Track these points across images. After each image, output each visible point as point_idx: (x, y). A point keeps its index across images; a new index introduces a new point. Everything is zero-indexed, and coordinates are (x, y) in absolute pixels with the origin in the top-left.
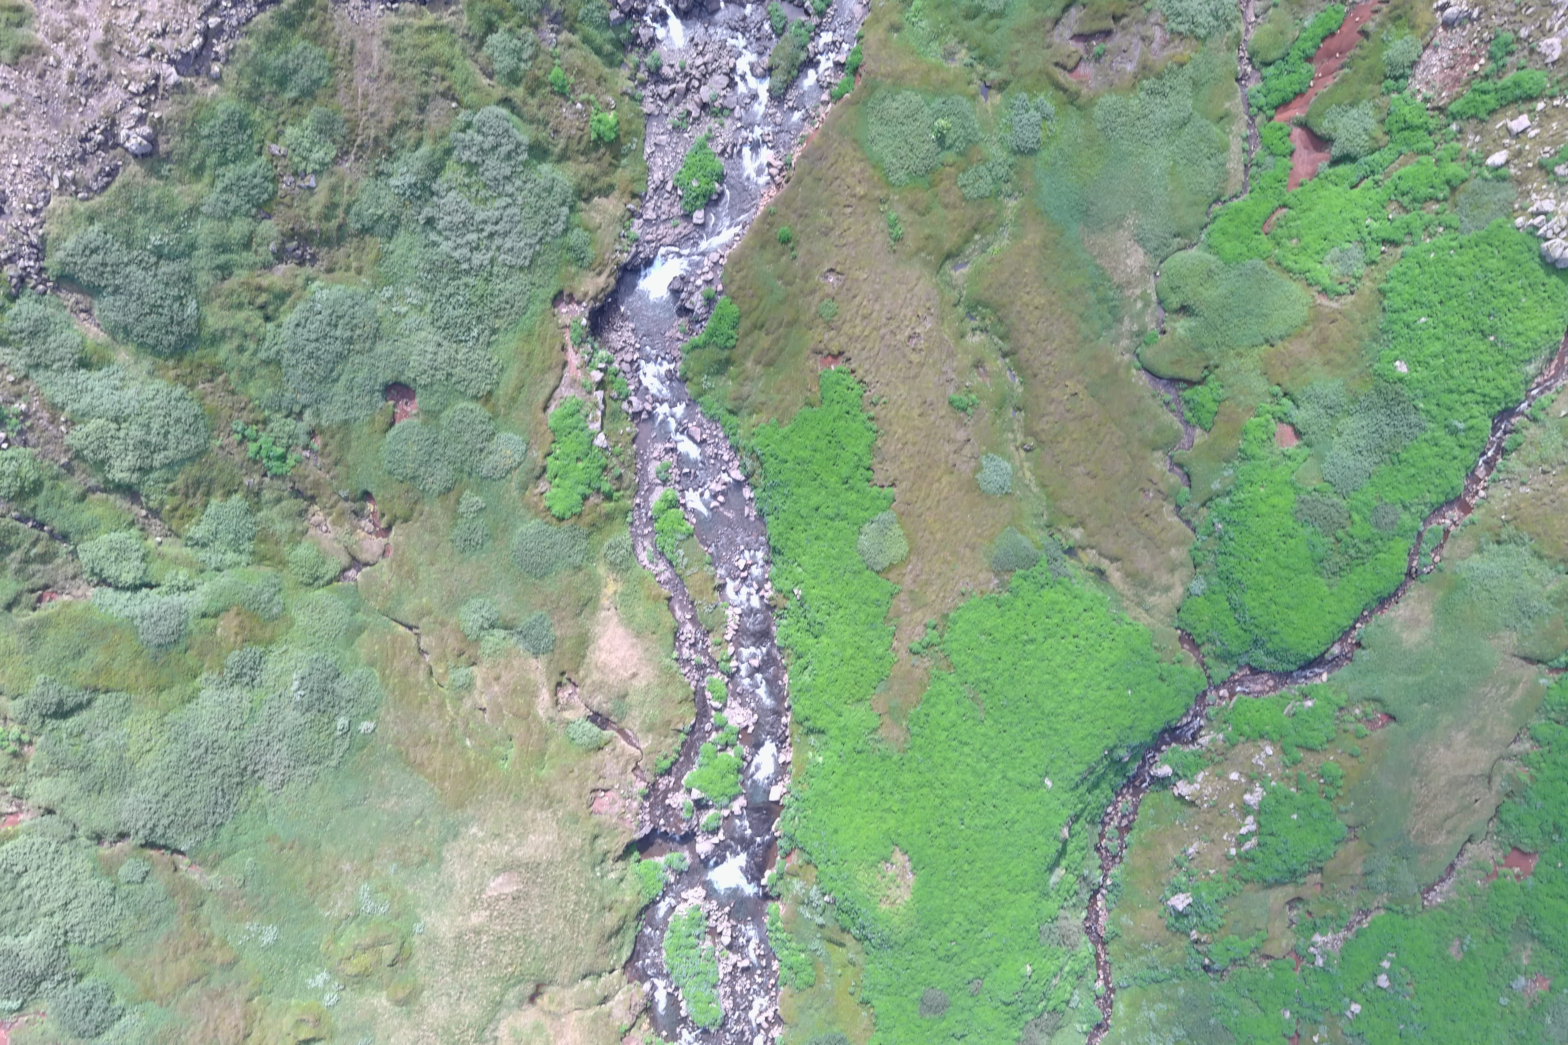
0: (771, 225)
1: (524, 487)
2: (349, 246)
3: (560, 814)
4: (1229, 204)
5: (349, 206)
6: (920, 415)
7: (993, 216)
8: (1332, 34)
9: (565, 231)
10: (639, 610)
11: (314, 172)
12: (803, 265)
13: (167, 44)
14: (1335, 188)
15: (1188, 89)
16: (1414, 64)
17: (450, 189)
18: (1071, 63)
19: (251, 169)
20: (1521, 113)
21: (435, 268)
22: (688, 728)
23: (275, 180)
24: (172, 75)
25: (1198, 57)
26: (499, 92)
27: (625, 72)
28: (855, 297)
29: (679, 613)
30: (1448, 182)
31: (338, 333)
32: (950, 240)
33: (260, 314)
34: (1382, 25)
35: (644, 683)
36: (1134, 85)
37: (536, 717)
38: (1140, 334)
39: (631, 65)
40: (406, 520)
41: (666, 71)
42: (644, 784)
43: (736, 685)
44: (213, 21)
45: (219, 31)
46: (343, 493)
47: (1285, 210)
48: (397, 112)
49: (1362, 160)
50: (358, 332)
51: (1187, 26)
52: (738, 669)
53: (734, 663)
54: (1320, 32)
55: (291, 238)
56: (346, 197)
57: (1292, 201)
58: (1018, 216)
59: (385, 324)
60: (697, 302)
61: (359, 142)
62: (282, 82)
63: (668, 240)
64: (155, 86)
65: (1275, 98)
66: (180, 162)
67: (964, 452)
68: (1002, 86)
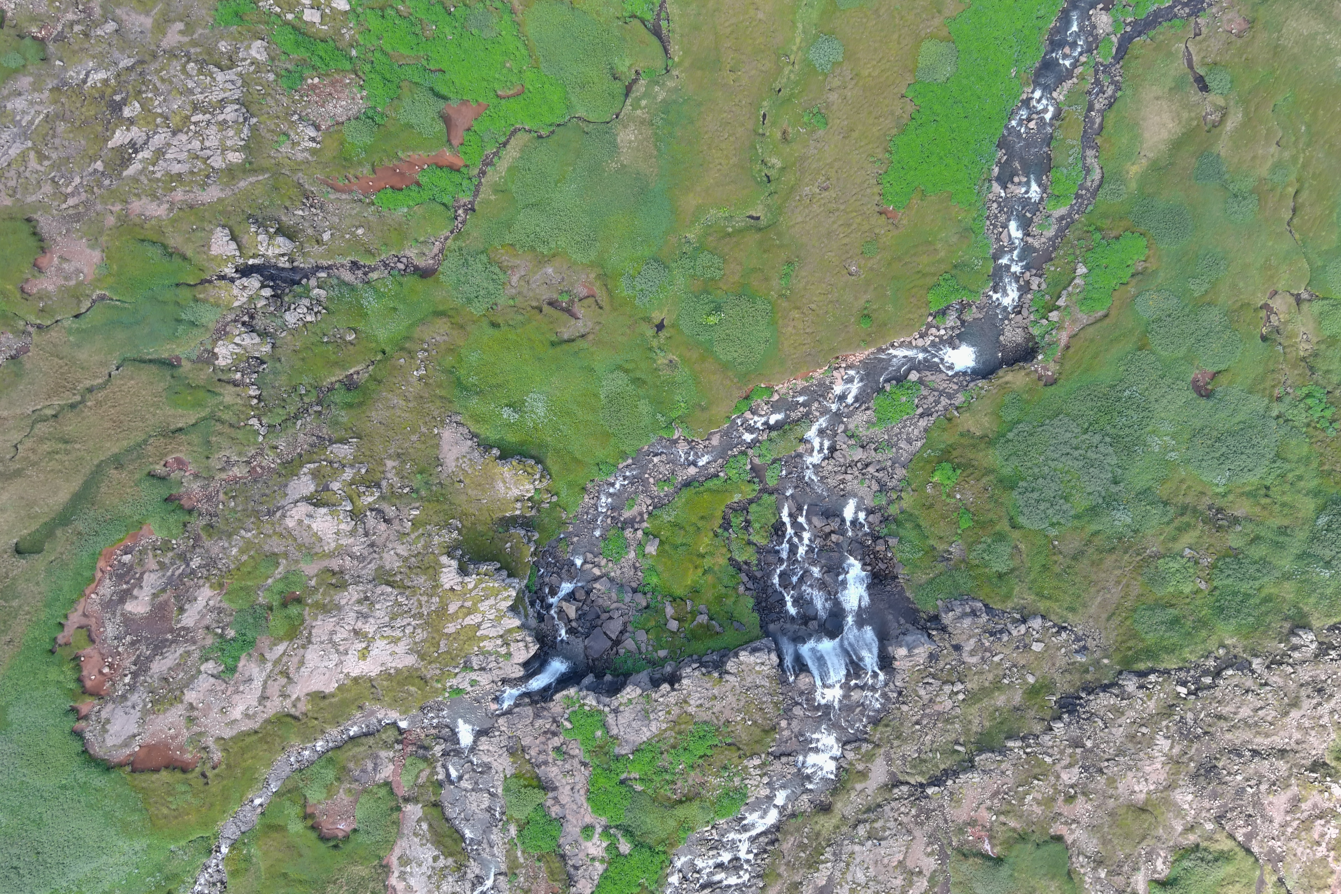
0: (869, 335)
1: (1155, 272)
2: (1180, 499)
3: (1275, 35)
4: (535, 128)
5: (1168, 523)
6: (853, 130)
7: (709, 234)
8: (392, 187)
9: (1019, 422)
10: (1124, 140)
11: (1182, 557)
12: (865, 292)
13: (1249, 683)
14: (456, 81)
15: (517, 227)
16: (357, 118)
17: (1089, 494)
18: (591, 300)
19: (1229, 581)
20: (306, 22)
21: (1129, 450)
22: (1143, 37)
23: (1213, 566)
24: (1256, 663)
25: (496, 243)
26: (1016, 534)
27: (904, 504)
28: (846, 245)
29: (1098, 121)
30: (383, 17)
31: (1224, 449)
32: (752, 239)
33: (1270, 493)
34: (360, 163)
35: (1154, 88)
36: (554, 256)
37: (1246, 113)
38: (657, 83)
39: (896, 506)
40: (1249, 304)
41: (875, 487)
42: (1199, 20)
43: (1089, 44)
44: (1208, 680)
45: (1206, 673)
46: (1280, 348)
47: (499, 93)
48: (1101, 559)
49: (427, 84)
50: (1209, 442)
51: (492, 269)
52: (1081, 54)
53: (1083, 59)
54: (400, 196)
55: (1220, 527)
56: (1167, 530)
57: (492, 94)
58: (693, 223)
59: (1186, 437)
60: (951, 320)
61: (1139, 558)
62: (1175, 622)
63: (943, 376)
64: (1272, 663)
65: (457, 178)
66: (1280, 611)
67: (839, 83)
68: (648, 320)
